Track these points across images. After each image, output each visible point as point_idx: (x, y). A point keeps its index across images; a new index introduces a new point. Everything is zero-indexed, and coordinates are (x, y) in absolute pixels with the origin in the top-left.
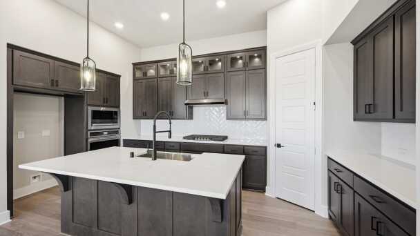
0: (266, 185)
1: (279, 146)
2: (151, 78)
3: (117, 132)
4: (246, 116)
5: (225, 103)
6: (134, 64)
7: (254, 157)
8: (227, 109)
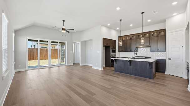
0: (165, 71)
1: (170, 59)
2: (124, 40)
3: (115, 55)
4: (158, 50)
5: (150, 47)
6: (119, 37)
7: (160, 63)
8: (151, 49)
